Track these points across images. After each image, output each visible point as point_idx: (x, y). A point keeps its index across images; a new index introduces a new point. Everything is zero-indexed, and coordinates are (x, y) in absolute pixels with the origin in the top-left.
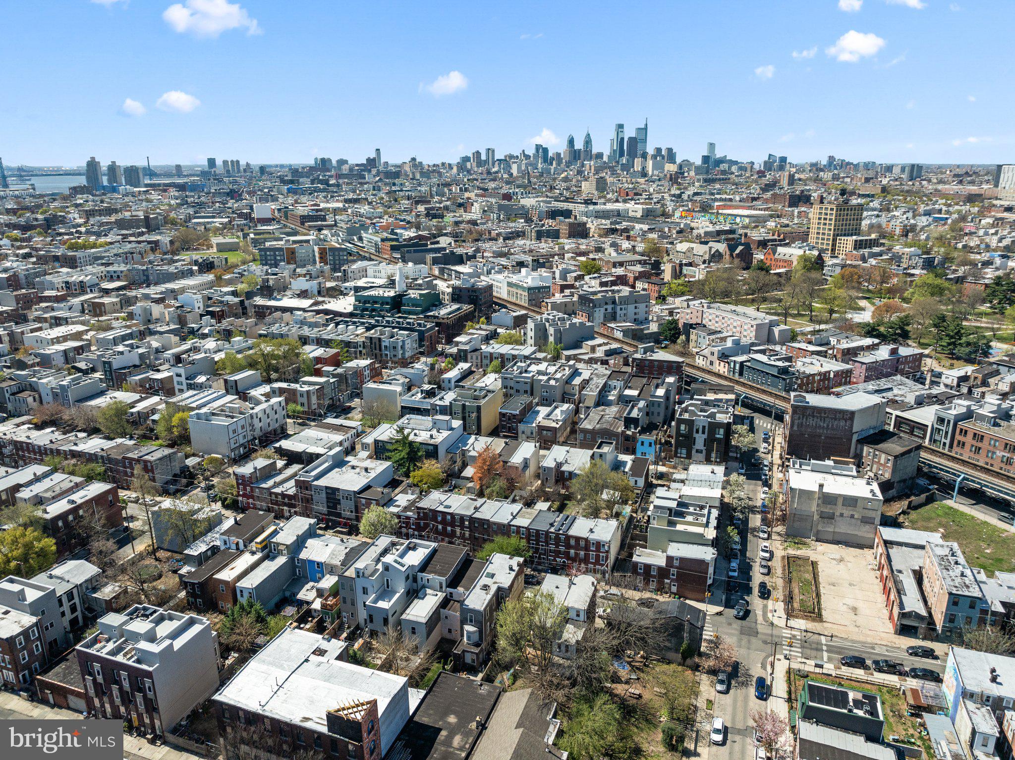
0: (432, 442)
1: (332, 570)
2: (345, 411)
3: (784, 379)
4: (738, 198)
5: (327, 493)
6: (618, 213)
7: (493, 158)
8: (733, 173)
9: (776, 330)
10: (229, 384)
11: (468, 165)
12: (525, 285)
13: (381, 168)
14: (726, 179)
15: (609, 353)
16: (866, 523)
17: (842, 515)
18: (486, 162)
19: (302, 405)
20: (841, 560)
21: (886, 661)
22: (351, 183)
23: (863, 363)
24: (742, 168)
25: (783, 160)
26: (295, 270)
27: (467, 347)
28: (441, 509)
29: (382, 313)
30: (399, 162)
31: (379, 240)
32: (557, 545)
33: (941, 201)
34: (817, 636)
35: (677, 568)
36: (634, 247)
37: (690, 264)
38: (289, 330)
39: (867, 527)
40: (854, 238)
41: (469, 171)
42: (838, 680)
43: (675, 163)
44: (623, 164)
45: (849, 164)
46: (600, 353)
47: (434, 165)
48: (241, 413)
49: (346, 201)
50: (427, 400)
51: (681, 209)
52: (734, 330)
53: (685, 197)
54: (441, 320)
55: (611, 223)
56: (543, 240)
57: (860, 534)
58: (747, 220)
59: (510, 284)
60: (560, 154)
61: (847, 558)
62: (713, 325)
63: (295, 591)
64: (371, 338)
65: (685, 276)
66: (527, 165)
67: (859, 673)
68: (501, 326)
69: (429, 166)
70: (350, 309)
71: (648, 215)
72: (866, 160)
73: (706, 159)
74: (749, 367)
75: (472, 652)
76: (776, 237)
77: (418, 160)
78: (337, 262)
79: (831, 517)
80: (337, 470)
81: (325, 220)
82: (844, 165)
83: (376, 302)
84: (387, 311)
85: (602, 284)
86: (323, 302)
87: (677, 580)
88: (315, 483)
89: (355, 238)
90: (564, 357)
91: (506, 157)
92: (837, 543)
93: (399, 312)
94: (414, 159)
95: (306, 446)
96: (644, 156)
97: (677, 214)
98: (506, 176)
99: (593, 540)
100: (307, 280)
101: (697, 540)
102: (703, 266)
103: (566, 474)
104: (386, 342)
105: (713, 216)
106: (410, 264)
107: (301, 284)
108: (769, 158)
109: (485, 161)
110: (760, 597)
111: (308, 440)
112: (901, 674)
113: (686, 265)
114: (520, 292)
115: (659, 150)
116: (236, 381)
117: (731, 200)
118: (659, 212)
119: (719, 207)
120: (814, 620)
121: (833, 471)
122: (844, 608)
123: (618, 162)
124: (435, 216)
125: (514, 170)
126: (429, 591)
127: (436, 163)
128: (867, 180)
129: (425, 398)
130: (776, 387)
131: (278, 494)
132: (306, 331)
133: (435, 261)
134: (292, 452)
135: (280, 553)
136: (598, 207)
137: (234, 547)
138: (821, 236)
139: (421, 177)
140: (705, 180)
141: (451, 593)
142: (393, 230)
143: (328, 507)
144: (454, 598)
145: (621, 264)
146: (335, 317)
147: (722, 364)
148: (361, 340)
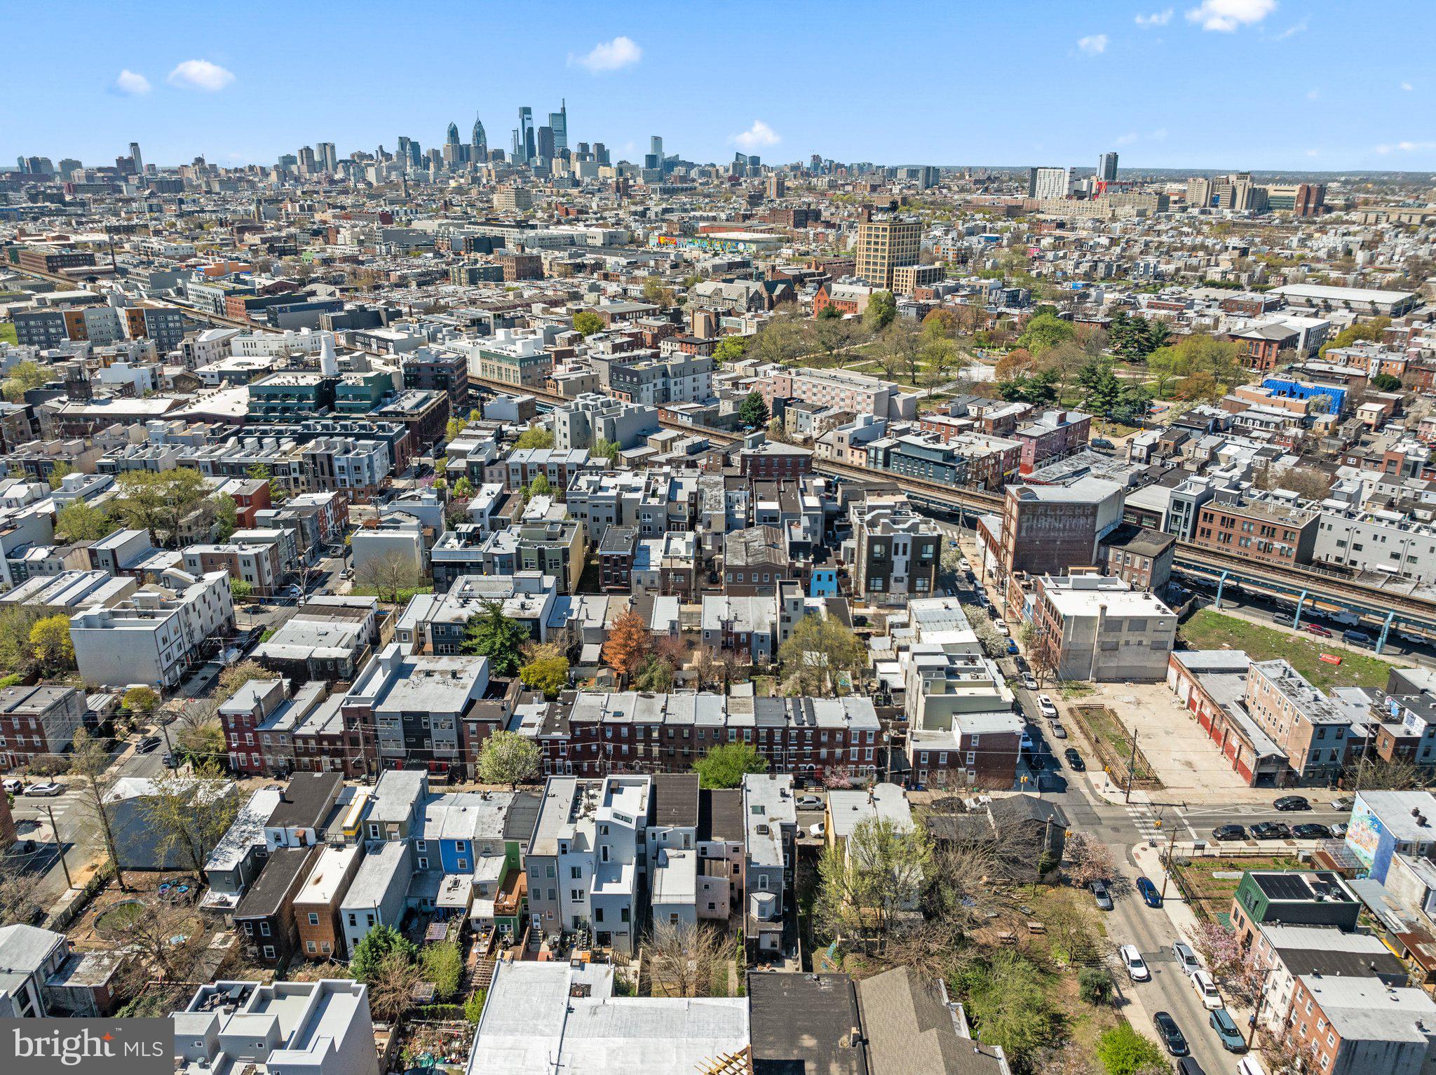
0: (527, 614)
1: (488, 850)
2: (318, 581)
3: (953, 468)
4: (723, 216)
5: (404, 723)
6: (571, 241)
7: (334, 158)
8: (694, 180)
9: (899, 401)
10: (101, 558)
11: (294, 168)
12: (513, 355)
13: (145, 174)
14: (691, 189)
15: (695, 449)
16: (1157, 649)
17: (1127, 643)
18: (323, 164)
19: (249, 578)
20: (1139, 703)
21: (1267, 824)
22: (102, 201)
23: (1031, 437)
24: (703, 173)
25: (755, 160)
26: (91, 350)
27: (481, 458)
28: (609, 719)
29: (303, 413)
30: (175, 164)
31: (222, 293)
32: (801, 745)
33: (977, 216)
34: (1168, 808)
35: (976, 749)
36: (625, 290)
37: (729, 313)
38: (155, 454)
39: (1159, 654)
40: (916, 267)
41: (297, 179)
42: (1224, 861)
43: (609, 165)
44: (537, 168)
45: (839, 166)
46: (679, 450)
47: (236, 170)
48: (164, 606)
49: (109, 230)
50: (471, 549)
51: (656, 233)
52: (842, 404)
53: (651, 214)
54: (409, 419)
55: (571, 257)
56: (481, 284)
57: (1149, 664)
58: (754, 247)
59: (485, 355)
60: (438, 152)
61: (1145, 699)
62: (809, 398)
63: (430, 894)
64: (314, 456)
65: (725, 330)
66: (390, 169)
67: (1239, 846)
68: (505, 421)
69: (227, 171)
70: (242, 411)
71: (611, 243)
72: (860, 162)
73: (651, 160)
74: (900, 455)
75: (773, 932)
76: (813, 270)
77: (207, 162)
78: (164, 333)
79: (1115, 648)
80: (401, 682)
81: (93, 263)
82: (834, 167)
83: (286, 396)
84: (310, 409)
85: (616, 348)
86: (187, 401)
87: (975, 767)
88: (379, 709)
89: (170, 291)
90: (624, 461)
91: (353, 156)
92: (1122, 680)
93: (332, 409)
94: (199, 161)
95: (312, 648)
96: (565, 155)
97: (653, 241)
98: (361, 186)
99: (855, 729)
100: (130, 367)
101: (992, 706)
102: (749, 315)
103: (743, 637)
104: (340, 461)
105: (706, 243)
106: (305, 331)
107: (122, 372)
108: (737, 159)
109: (321, 163)
110: (1075, 769)
111: (303, 638)
112: (1286, 836)
113: (724, 314)
114: (504, 365)
115: (584, 147)
116: (113, 551)
117: (714, 218)
118: (626, 238)
119: (705, 229)
120: (1154, 788)
121: (1100, 586)
122: (1177, 766)
123: (528, 164)
124: (283, 253)
125: (371, 175)
126: (669, 852)
127: (240, 167)
128: (874, 188)
129: (466, 545)
130: (942, 478)
131: (310, 737)
132: (189, 454)
133: (337, 324)
134: (289, 661)
135: (386, 837)
136: (541, 232)
137: (296, 842)
138: (871, 267)
139: (222, 188)
140: (664, 191)
141: (704, 849)
142: (237, 276)
143: (407, 745)
144: (709, 854)
145: (623, 317)
146: (222, 426)
147: (857, 453)
148: (294, 460)
